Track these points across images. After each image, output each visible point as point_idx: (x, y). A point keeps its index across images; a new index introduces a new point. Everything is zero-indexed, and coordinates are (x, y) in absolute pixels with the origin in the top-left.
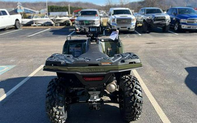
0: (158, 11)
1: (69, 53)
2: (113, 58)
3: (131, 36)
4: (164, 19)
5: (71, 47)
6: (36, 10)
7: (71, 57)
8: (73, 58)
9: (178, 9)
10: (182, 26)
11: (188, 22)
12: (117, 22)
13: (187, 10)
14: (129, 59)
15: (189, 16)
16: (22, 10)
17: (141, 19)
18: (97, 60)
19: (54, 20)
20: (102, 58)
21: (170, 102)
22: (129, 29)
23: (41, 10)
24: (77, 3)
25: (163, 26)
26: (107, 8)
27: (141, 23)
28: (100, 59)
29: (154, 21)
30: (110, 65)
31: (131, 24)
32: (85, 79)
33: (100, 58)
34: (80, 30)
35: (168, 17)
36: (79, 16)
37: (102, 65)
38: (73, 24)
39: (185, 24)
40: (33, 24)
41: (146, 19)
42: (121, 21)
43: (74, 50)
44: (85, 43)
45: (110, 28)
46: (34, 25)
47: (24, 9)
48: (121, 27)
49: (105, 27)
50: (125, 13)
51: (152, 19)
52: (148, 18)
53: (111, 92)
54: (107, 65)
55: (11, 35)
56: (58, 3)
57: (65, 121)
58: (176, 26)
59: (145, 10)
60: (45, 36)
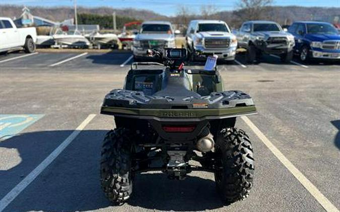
0: (274, 28)
2: (209, 97)
3: (229, 68)
4: (284, 41)
5: (137, 81)
6: (56, 21)
7: (142, 95)
8: (145, 96)
9: (308, 24)
10: (314, 54)
11: (323, 47)
12: (206, 44)
13: (322, 27)
14: (235, 99)
15: (326, 36)
16: (31, 20)
17: (245, 40)
18: (184, 99)
19: (91, 39)
20: (192, 97)
22: (226, 56)
23: (63, 21)
24: (127, 11)
25: (283, 52)
29: (269, 44)
30: (207, 107)
31: (229, 49)
32: (166, 129)
33: (188, 97)
34: (154, 53)
35: (290, 39)
36: (139, 33)
37: (194, 107)
38: (125, 46)
39: (318, 49)
40: (54, 44)
41: (253, 41)
42: (213, 43)
43: (142, 85)
44: (160, 75)
46: (56, 46)
47: (34, 19)
50: (218, 30)
51: (265, 40)
52: (258, 38)
53: (204, 152)
54: (202, 107)
55: (20, 63)
56: (92, 10)
57: (128, 196)
58: (304, 54)
59: (251, 25)
60: (80, 65)
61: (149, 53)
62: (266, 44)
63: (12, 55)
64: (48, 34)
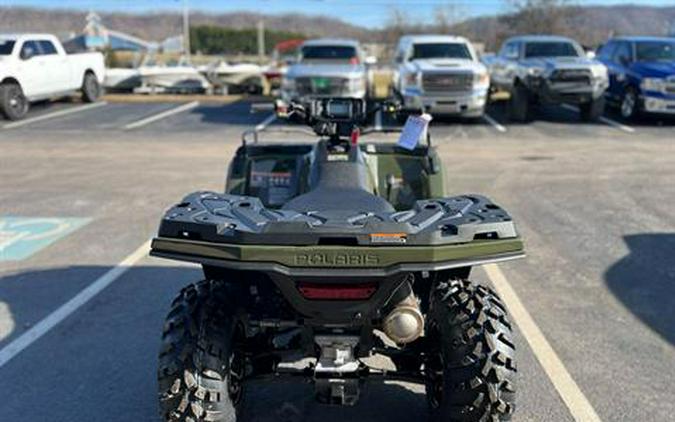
0: (567, 51)
1: (249, 191)
2: (412, 213)
3: (471, 133)
4: (585, 78)
5: (256, 170)
6: (150, 39)
7: (255, 209)
8: (261, 212)
10: (647, 104)
11: (668, 89)
12: (425, 85)
13: (667, 48)
14: (473, 220)
16: (103, 39)
17: (508, 75)
18: (350, 220)
19: (209, 75)
20: (371, 214)
21: (589, 343)
22: (464, 108)
23: (164, 39)
24: (288, 19)
25: (583, 100)
26: (389, 37)
27: (505, 88)
28: (364, 216)
29: (552, 84)
30: (405, 241)
31: (471, 93)
32: (305, 291)
33: (362, 213)
34: (290, 108)
35: (600, 72)
36: (296, 63)
38: (274, 87)
39: (656, 94)
40: (140, 85)
41: (522, 77)
42: (438, 82)
43: (266, 179)
44: (305, 157)
45: (398, 102)
46: (144, 89)
47: (110, 37)
48: (439, 103)
49: (381, 101)
51: (546, 76)
52: (531, 71)
53: (400, 340)
54: (392, 241)
56: (222, 18)
58: (628, 103)
59: (520, 44)
60: (180, 126)
61: (281, 109)
62: (548, 82)
63: (57, 106)
64: (130, 66)
